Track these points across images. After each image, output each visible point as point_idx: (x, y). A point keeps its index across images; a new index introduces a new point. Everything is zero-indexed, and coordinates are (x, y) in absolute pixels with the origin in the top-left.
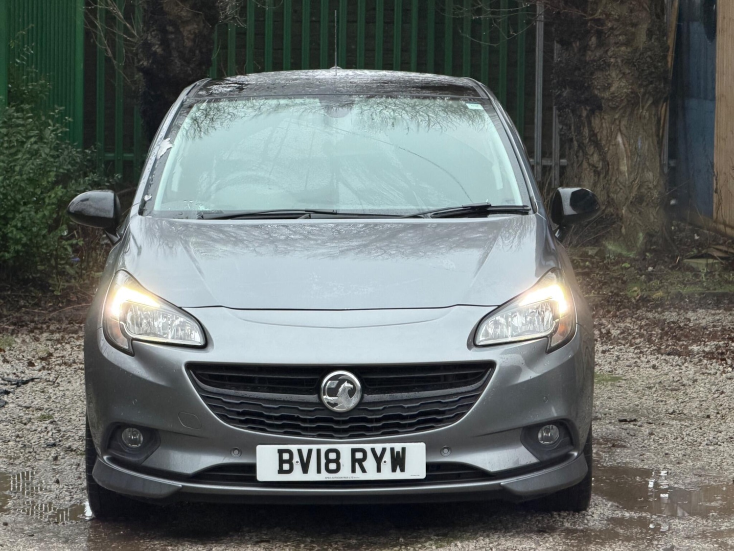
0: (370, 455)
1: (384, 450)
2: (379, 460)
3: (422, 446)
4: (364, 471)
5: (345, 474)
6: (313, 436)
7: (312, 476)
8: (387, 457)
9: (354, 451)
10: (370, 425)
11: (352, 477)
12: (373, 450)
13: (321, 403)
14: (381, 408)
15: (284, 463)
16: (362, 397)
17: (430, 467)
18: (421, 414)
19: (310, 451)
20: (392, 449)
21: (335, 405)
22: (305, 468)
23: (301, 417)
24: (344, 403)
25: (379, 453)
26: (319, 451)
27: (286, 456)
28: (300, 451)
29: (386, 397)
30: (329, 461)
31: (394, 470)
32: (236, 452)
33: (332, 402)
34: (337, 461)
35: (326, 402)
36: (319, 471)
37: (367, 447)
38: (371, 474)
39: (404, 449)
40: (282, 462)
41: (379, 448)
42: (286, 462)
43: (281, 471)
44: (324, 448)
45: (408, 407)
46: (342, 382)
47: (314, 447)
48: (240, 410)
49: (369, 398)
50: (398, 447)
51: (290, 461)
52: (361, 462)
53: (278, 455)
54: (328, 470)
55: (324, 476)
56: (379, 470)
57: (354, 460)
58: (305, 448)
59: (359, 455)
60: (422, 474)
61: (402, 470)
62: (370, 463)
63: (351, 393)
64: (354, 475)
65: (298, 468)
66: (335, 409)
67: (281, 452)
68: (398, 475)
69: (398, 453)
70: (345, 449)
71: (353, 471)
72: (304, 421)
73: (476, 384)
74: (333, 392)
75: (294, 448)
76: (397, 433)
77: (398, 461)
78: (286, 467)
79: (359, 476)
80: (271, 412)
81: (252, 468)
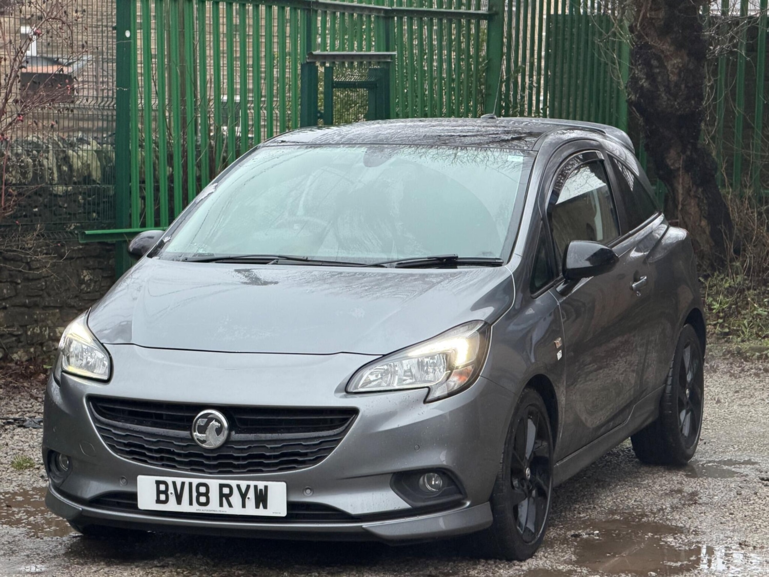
0: (235, 490)
1: (248, 487)
2: (244, 496)
3: (282, 486)
4: (230, 505)
5: (214, 507)
6: (187, 470)
7: (185, 507)
8: (251, 494)
9: (222, 486)
10: (236, 463)
11: (220, 511)
12: (238, 487)
13: (192, 439)
14: (246, 447)
15: (161, 494)
17: (291, 505)
18: (283, 455)
19: (183, 484)
20: (256, 487)
21: (204, 442)
22: (179, 500)
23: (176, 451)
24: (212, 440)
25: (243, 490)
26: (190, 484)
27: (162, 487)
28: (174, 483)
29: (251, 437)
30: (199, 494)
31: (257, 507)
32: (124, 480)
33: (202, 439)
34: (206, 494)
35: (196, 438)
36: (191, 503)
37: (233, 483)
38: (237, 510)
39: (266, 487)
40: (159, 492)
41: (243, 484)
42: (163, 492)
43: (158, 501)
44: (195, 482)
45: (271, 448)
46: (210, 420)
47: (187, 480)
48: (126, 442)
49: (235, 436)
50: (261, 485)
51: (165, 492)
52: (227, 497)
53: (155, 485)
54: (199, 503)
55: (195, 509)
56: (244, 506)
57: (222, 495)
58: (179, 481)
59: (226, 491)
60: (283, 513)
61: (265, 507)
62: (236, 499)
63: (219, 431)
64: (221, 509)
65: (172, 499)
66: (204, 445)
67: (158, 483)
68: (261, 512)
69: (261, 490)
70: (214, 484)
71: (221, 505)
72: (179, 455)
73: (338, 430)
74: (202, 430)
75: (169, 480)
76: (262, 471)
77: (262, 498)
78: (163, 497)
79: (226, 510)
80: (151, 445)
81: (133, 496)
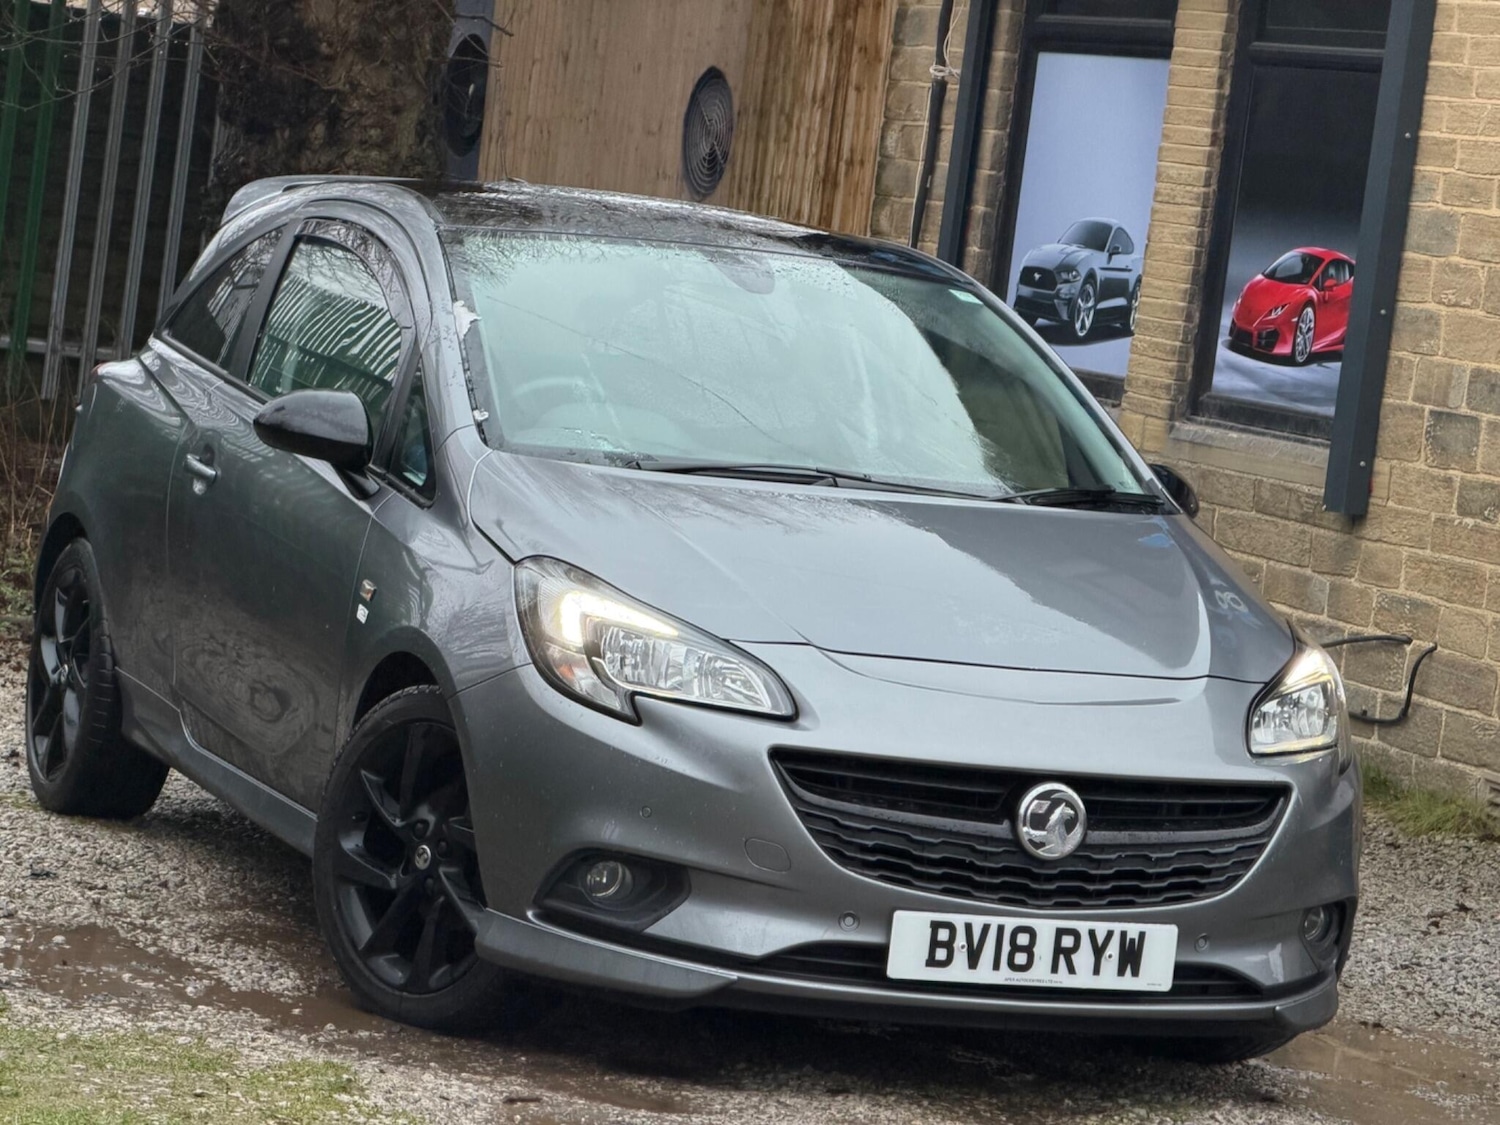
0: (1085, 941)
1: (1110, 934)
2: (1099, 951)
3: (1172, 931)
4: (1071, 970)
5: (1040, 975)
6: (992, 901)
7: (984, 974)
8: (1113, 949)
9: (1060, 933)
10: (1091, 887)
11: (1051, 981)
12: (1092, 934)
13: (1016, 841)
14: (1113, 856)
15: (938, 948)
16: (1085, 836)
17: (1181, 970)
18: (1176, 873)
19: (986, 928)
20: (1124, 934)
21: (1042, 845)
22: (973, 960)
23: (978, 863)
24: (1057, 843)
25: (1100, 940)
26: (1001, 929)
27: (943, 935)
28: (968, 927)
29: (1123, 836)
30: (1015, 948)
31: (1121, 972)
32: (849, 920)
33: (1037, 840)
34: (1029, 950)
36: (996, 966)
37: (1083, 927)
38: (1084, 979)
39: (1142, 935)
40: (935, 944)
41: (1101, 929)
42: (942, 945)
43: (931, 962)
44: (1011, 923)
45: (1158, 859)
46: (1055, 804)
47: (995, 921)
48: (870, 843)
49: (1099, 836)
50: (1133, 930)
51: (949, 945)
52: (1068, 953)
53: (929, 930)
54: (1012, 966)
55: (1004, 976)
56: (1097, 971)
57: (1058, 950)
58: (979, 922)
59: (1067, 941)
60: (1164, 983)
61: (1135, 973)
62: (1084, 957)
63: (1069, 824)
64: (1054, 977)
65: (961, 957)
66: (1041, 852)
67: (936, 926)
68: (1128, 983)
69: (1133, 941)
70: (1046, 928)
71: (1055, 969)
72: (981, 871)
73: (1257, 826)
74: (1039, 821)
75: (959, 920)
76: (1131, 904)
77: (1131, 956)
78: (941, 954)
79: (1064, 980)
80: (923, 850)
81: (880, 953)
